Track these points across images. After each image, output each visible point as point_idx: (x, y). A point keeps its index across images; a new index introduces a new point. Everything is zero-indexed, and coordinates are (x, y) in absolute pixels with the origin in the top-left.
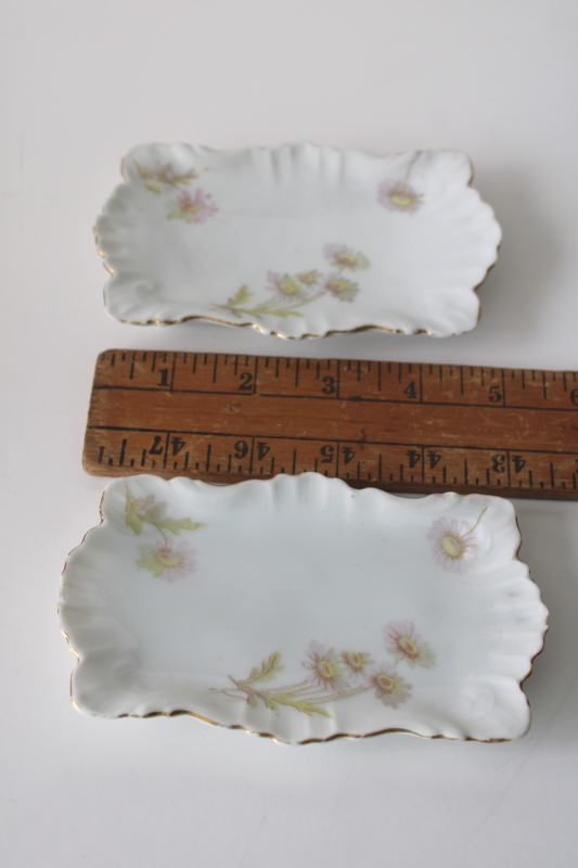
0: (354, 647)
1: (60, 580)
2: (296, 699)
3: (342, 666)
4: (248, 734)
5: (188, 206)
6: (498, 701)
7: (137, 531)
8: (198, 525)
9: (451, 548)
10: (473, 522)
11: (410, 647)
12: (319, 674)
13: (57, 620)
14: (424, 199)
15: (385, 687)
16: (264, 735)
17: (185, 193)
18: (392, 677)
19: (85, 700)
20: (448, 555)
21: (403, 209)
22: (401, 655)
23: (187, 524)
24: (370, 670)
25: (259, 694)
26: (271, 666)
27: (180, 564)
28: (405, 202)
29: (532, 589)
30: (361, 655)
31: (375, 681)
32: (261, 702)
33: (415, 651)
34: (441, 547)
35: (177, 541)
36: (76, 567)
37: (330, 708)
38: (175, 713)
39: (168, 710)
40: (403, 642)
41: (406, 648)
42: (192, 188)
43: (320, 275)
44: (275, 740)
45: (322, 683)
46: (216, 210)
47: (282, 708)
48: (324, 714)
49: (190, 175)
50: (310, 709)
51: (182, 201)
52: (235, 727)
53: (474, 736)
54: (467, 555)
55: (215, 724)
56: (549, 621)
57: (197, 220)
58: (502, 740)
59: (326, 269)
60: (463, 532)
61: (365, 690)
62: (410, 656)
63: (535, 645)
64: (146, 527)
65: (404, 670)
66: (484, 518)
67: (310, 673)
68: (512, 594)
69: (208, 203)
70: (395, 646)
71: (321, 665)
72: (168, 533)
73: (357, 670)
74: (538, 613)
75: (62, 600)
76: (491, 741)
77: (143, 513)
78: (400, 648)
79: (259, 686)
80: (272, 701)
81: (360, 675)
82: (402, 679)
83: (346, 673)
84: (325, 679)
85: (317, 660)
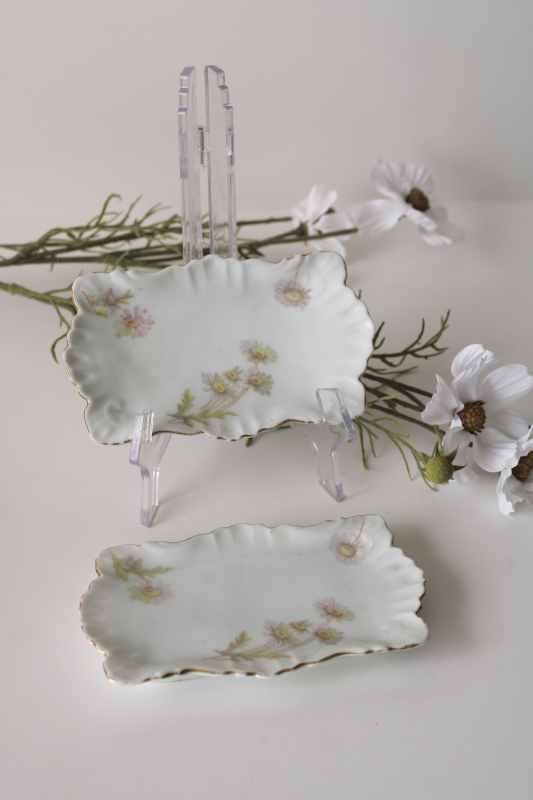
0: (297, 618)
1: (79, 614)
2: (265, 653)
3: (292, 630)
4: (238, 675)
5: (130, 322)
6: (403, 626)
7: (126, 579)
8: (167, 570)
9: (346, 552)
10: (357, 532)
11: (335, 612)
12: (277, 638)
13: (84, 635)
14: (311, 294)
15: (324, 637)
16: (249, 674)
17: (126, 312)
18: (328, 630)
19: (117, 675)
20: (346, 556)
21: (295, 304)
22: (330, 617)
23: (159, 570)
24: (311, 629)
25: (239, 655)
26: (242, 638)
27: (161, 594)
28: (297, 297)
29: (408, 562)
30: (303, 622)
31: (317, 634)
32: (242, 659)
33: (339, 612)
34: (340, 552)
35: (156, 580)
36: (89, 605)
37: (290, 653)
38: (184, 672)
39: (178, 670)
40: (329, 610)
41: (333, 612)
42: (130, 306)
43: (242, 371)
44: (257, 676)
45: (281, 643)
46: (153, 323)
47: (256, 660)
48: (288, 657)
49: (128, 296)
50: (276, 656)
51: (125, 319)
52: (228, 673)
53: (393, 647)
54: (359, 553)
55: (214, 673)
56: (424, 576)
57: (140, 334)
58: (413, 646)
59: (245, 365)
60: (352, 540)
61: (311, 640)
62: (337, 616)
63: (420, 590)
64: (131, 576)
65: (335, 625)
66: (364, 528)
67: (271, 638)
68: (396, 568)
69: (145, 317)
70: (324, 613)
71: (277, 632)
72: (147, 577)
73: (302, 631)
74: (417, 574)
75: (83, 624)
76: (406, 647)
77: (127, 568)
78: (329, 613)
79: (238, 651)
80: (248, 657)
81: (305, 633)
82: (335, 630)
83: (295, 634)
84: (283, 640)
85: (273, 630)
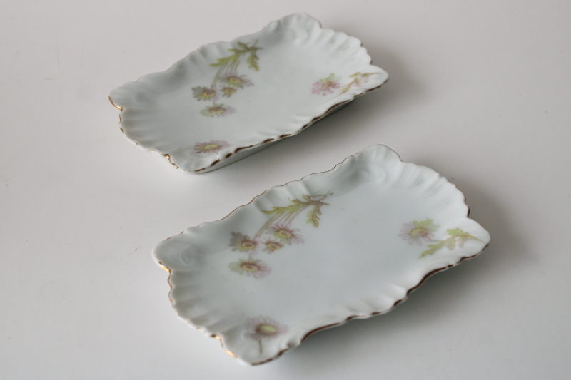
0: (280, 253)
2: (287, 212)
3: (278, 240)
5: (330, 84)
8: (423, 255)
11: (249, 267)
12: (286, 230)
15: (246, 243)
18: (247, 250)
22: (251, 261)
24: (261, 246)
25: (308, 204)
26: (314, 220)
27: (410, 234)
30: (273, 250)
31: (254, 243)
32: (303, 200)
33: (244, 267)
35: (425, 243)
40: (255, 268)
43: (224, 96)
45: (281, 227)
46: (314, 92)
47: (290, 203)
48: (265, 213)
51: (335, 85)
57: (317, 83)
59: (223, 101)
61: (256, 236)
62: (245, 264)
64: (447, 237)
65: (243, 256)
67: (291, 228)
69: (321, 92)
70: (258, 264)
71: (289, 235)
73: (268, 243)
78: (254, 264)
79: (311, 208)
80: (298, 204)
81: (264, 241)
82: (241, 251)
83: (273, 238)
84: (281, 229)
85: (293, 236)
